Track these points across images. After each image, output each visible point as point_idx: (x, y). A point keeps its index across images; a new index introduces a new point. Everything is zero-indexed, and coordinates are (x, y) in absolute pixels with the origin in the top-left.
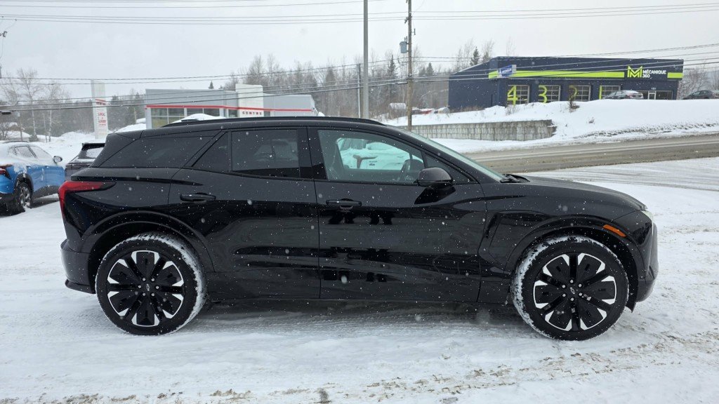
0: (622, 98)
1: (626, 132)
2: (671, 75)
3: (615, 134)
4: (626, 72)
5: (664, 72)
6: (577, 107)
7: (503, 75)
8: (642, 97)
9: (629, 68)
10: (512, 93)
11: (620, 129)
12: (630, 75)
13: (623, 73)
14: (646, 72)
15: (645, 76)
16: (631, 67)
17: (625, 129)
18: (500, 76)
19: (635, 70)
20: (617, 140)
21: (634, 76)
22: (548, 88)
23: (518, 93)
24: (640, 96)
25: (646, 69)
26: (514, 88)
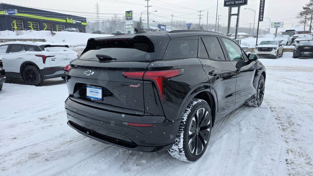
0: (71, 31)
1: (79, 46)
2: (83, 23)
3: (75, 47)
4: (66, 20)
5: (80, 22)
6: (55, 34)
7: (9, 14)
8: (79, 31)
9: (67, 18)
10: (14, 24)
11: (77, 44)
12: (68, 21)
13: (65, 20)
14: (73, 21)
15: (74, 23)
16: (68, 18)
17: (79, 44)
18: (7, 14)
19: (70, 20)
20: (78, 49)
21: (70, 22)
22: (33, 23)
23: (17, 24)
24: (78, 31)
25: (73, 20)
26: (14, 22)
